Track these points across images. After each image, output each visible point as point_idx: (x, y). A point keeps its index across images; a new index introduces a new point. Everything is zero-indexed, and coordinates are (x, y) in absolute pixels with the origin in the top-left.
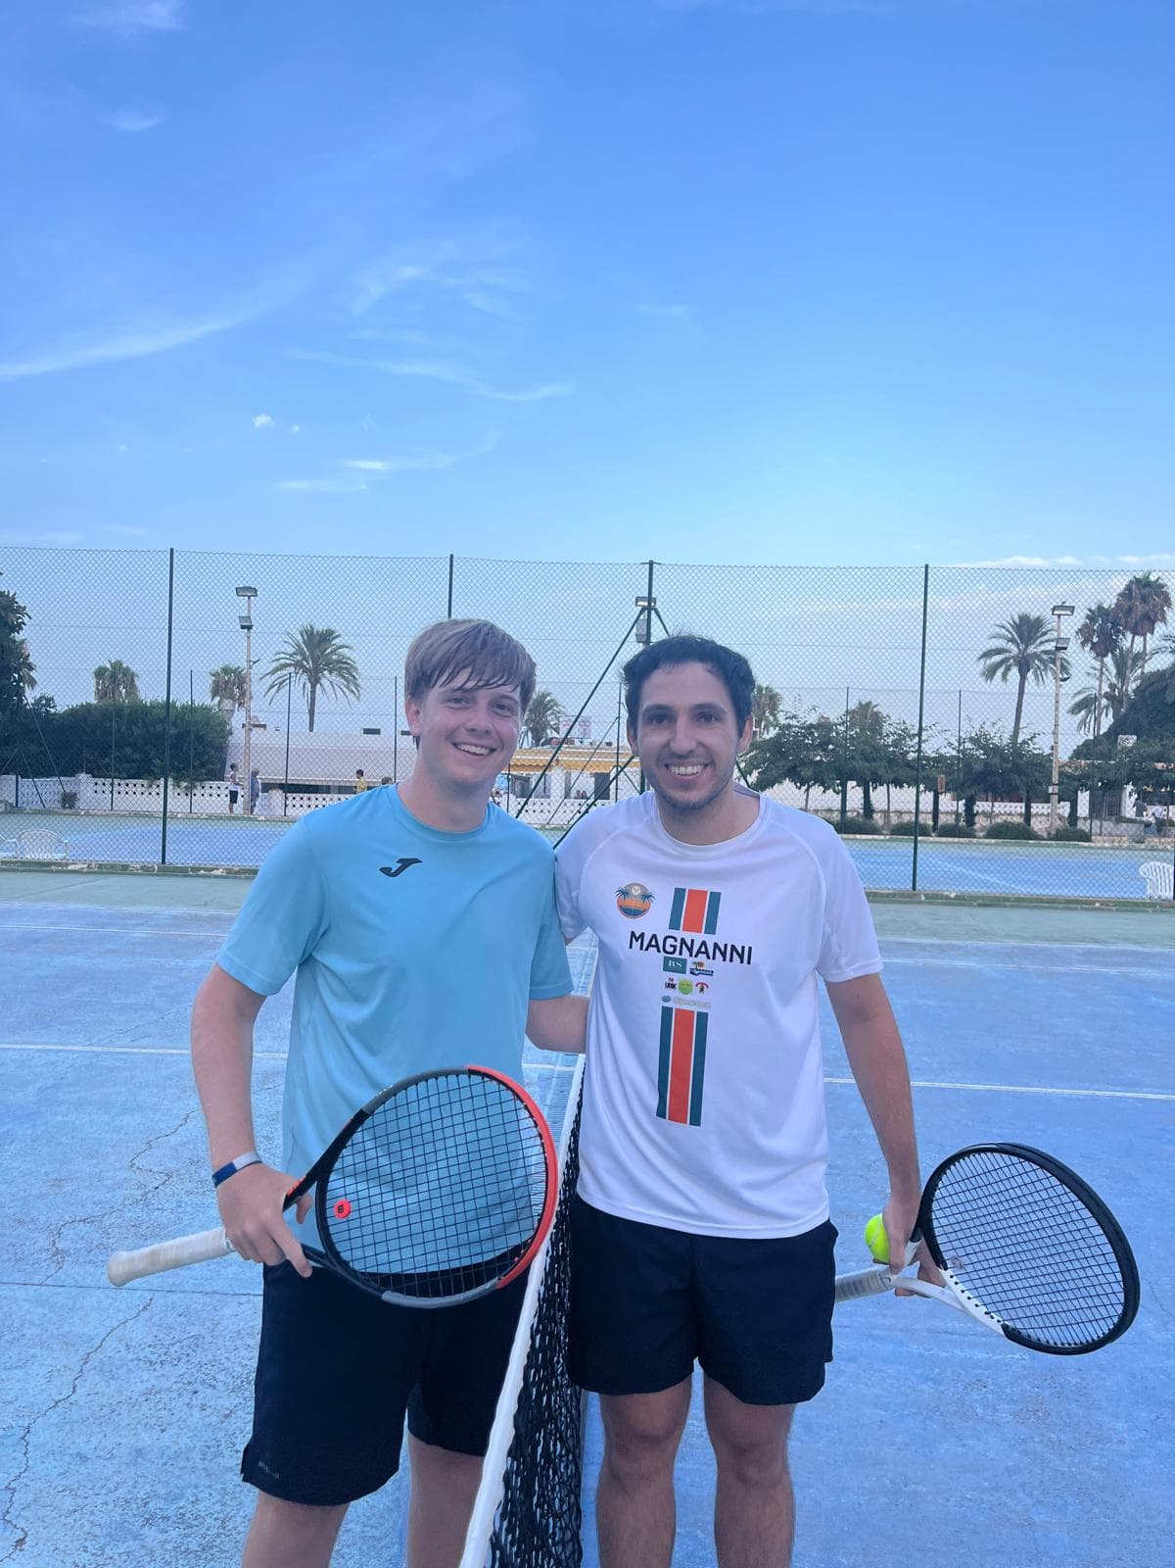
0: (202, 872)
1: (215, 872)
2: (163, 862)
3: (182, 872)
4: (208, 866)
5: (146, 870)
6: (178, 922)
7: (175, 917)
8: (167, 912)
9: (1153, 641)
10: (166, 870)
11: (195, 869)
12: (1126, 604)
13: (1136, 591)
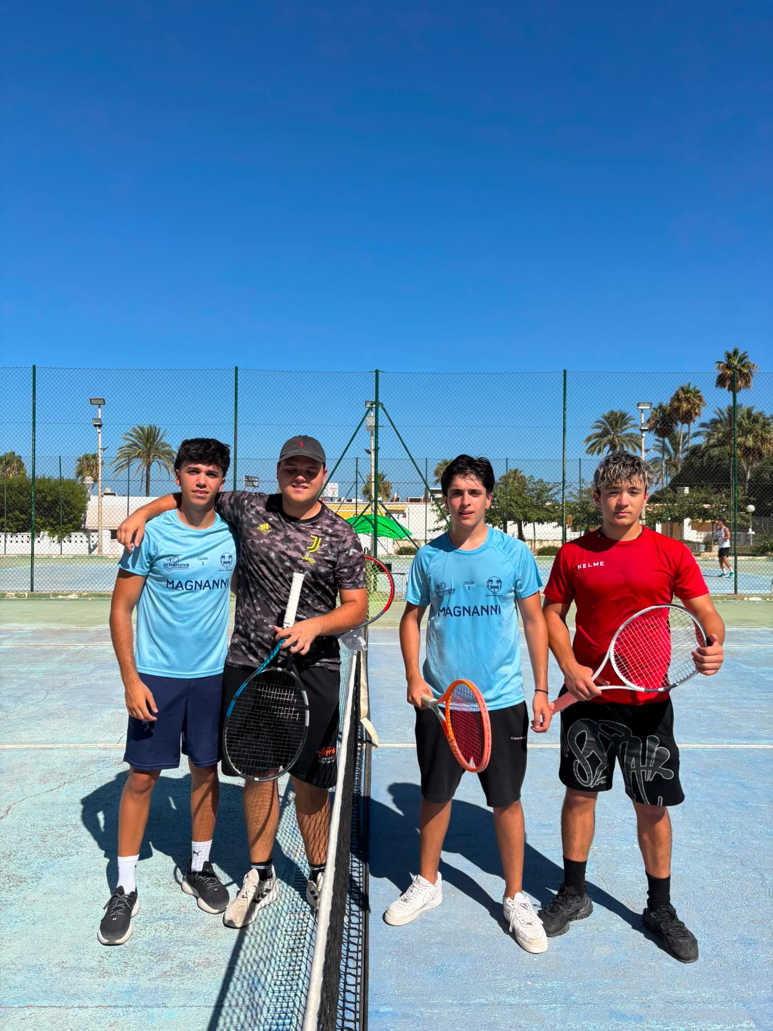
0: (60, 597)
1: (70, 597)
2: (32, 590)
3: (46, 597)
4: (65, 592)
5: (19, 596)
6: (37, 635)
7: (35, 632)
8: (29, 628)
9: (694, 427)
10: (34, 595)
11: (55, 595)
12: (676, 404)
13: (682, 395)
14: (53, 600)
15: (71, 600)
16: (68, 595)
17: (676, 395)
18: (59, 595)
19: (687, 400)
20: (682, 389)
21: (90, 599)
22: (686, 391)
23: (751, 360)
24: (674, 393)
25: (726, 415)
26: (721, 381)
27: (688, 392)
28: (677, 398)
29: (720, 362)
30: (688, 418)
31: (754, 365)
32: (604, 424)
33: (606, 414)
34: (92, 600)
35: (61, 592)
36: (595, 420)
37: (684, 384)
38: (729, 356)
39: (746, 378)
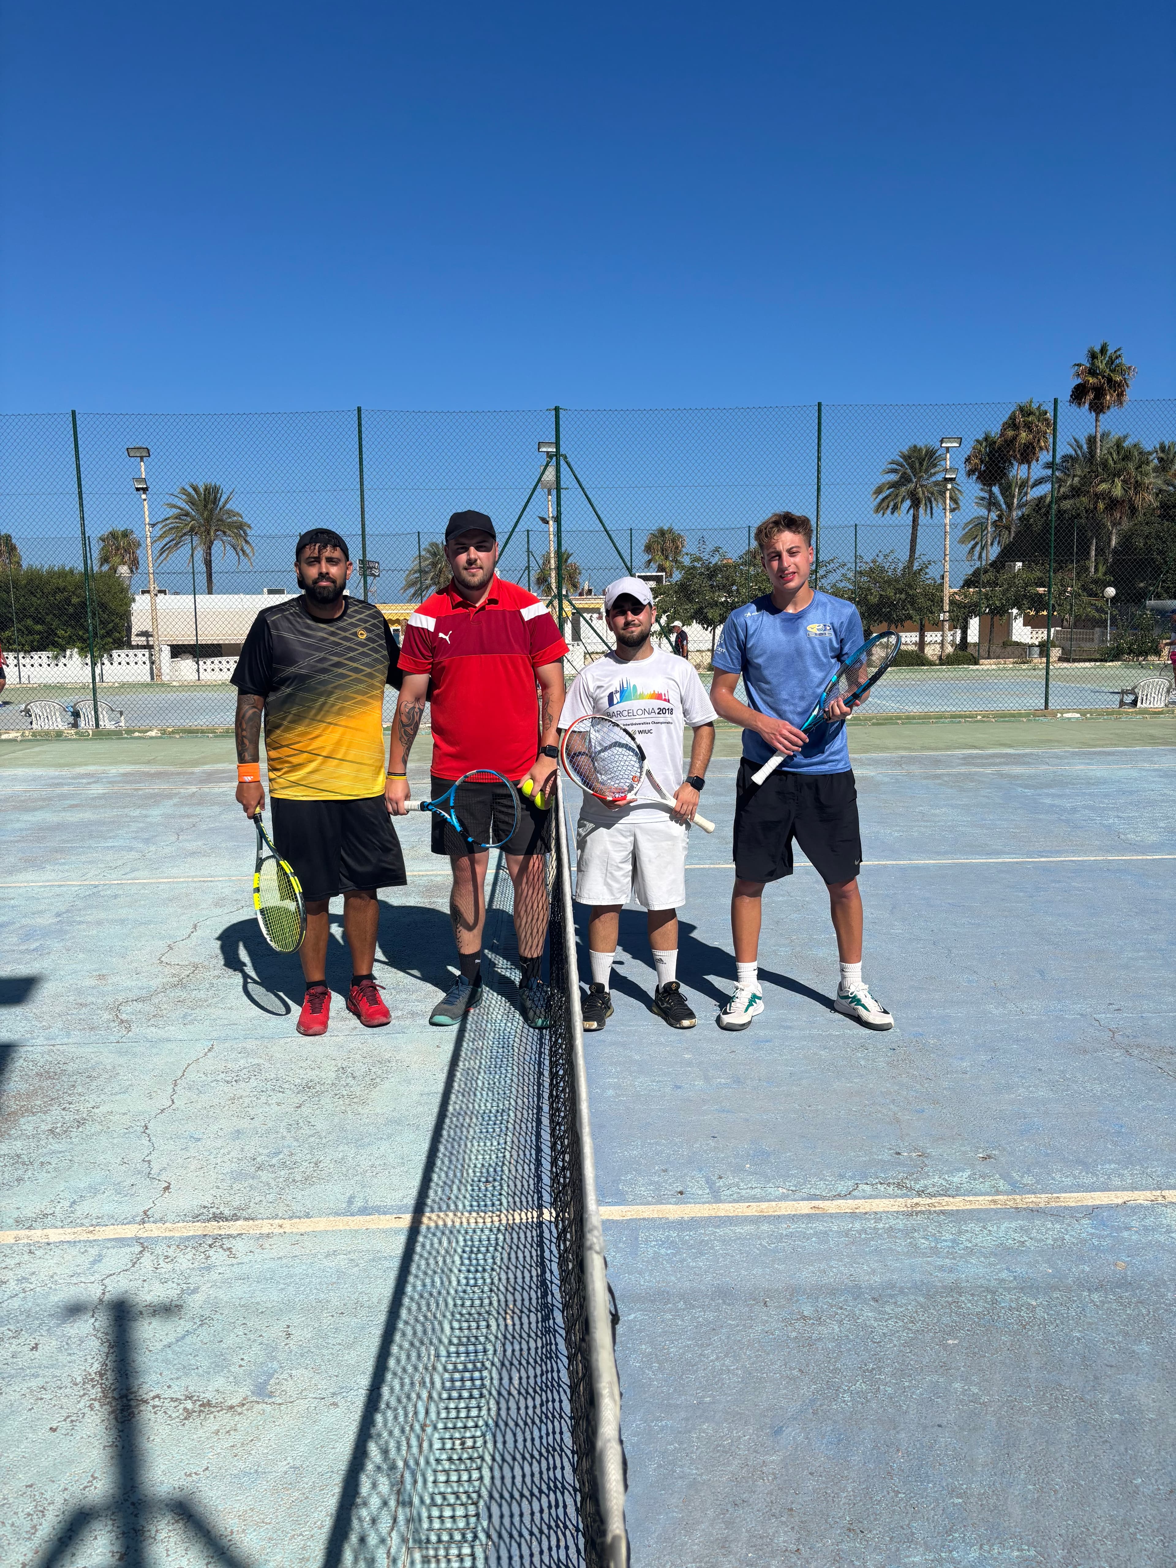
0: (137, 734)
1: (149, 734)
2: (97, 726)
4: (143, 728)
9: (1037, 469)
10: (100, 734)
11: (130, 732)
12: (1010, 433)
13: (1020, 419)
14: (127, 738)
15: (151, 738)
16: (147, 731)
17: (1010, 418)
18: (134, 731)
19: (1028, 426)
20: (1021, 409)
21: (178, 736)
22: (1025, 411)
23: (1125, 361)
24: (1007, 416)
25: (1085, 447)
26: (1079, 393)
27: (1030, 413)
28: (1012, 424)
29: (1079, 365)
30: (1027, 455)
31: (1129, 368)
32: (902, 466)
33: (905, 450)
34: (181, 737)
35: (137, 728)
36: (890, 460)
37: (1023, 400)
38: (1093, 356)
39: (1118, 388)
